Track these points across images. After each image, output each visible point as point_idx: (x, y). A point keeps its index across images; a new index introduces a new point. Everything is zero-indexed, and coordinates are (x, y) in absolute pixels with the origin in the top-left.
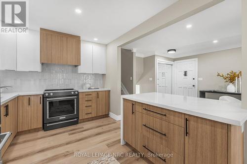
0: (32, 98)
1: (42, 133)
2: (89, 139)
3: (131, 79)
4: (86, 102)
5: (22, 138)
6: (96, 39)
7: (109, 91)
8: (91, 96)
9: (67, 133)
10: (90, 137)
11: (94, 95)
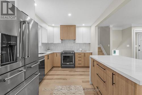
0: (57, 54)
1: (60, 69)
2: (76, 76)
3: (109, 46)
4: (78, 58)
5: (54, 69)
6: (83, 25)
7: (92, 53)
8: (81, 55)
9: (68, 71)
10: (77, 75)
11: (83, 55)
